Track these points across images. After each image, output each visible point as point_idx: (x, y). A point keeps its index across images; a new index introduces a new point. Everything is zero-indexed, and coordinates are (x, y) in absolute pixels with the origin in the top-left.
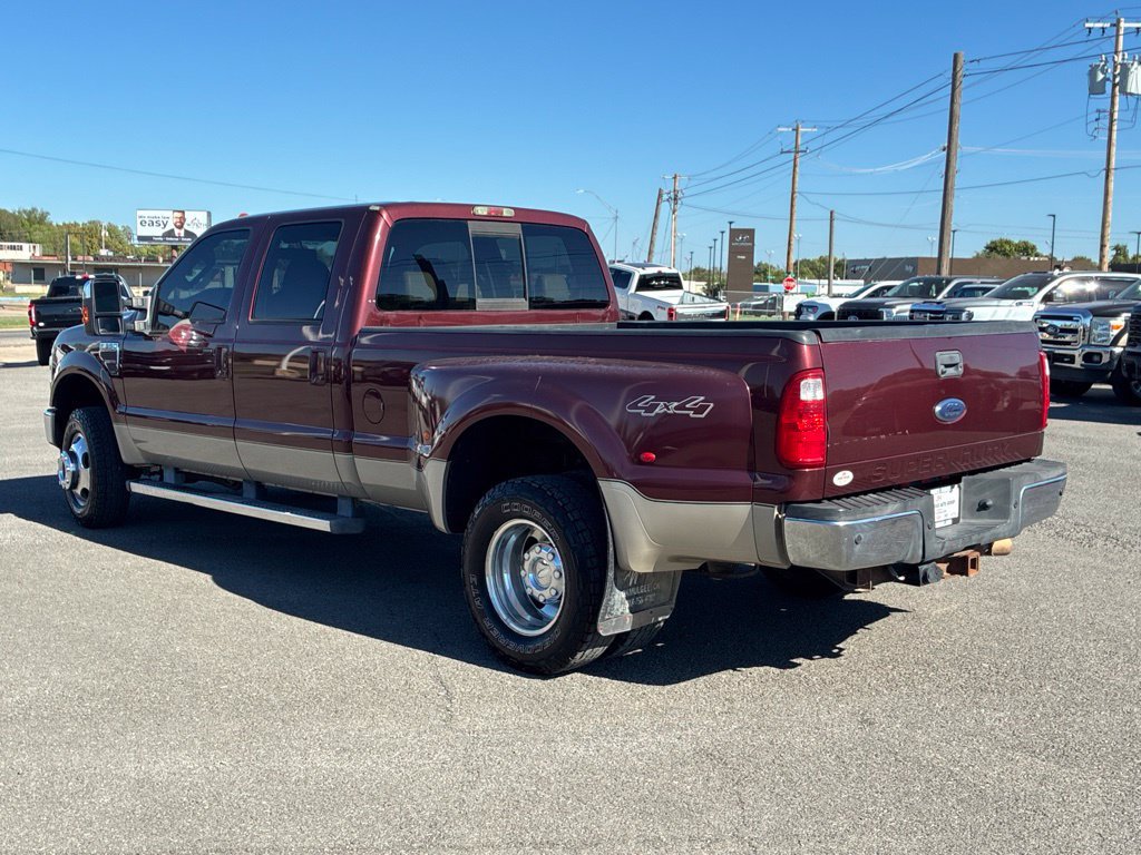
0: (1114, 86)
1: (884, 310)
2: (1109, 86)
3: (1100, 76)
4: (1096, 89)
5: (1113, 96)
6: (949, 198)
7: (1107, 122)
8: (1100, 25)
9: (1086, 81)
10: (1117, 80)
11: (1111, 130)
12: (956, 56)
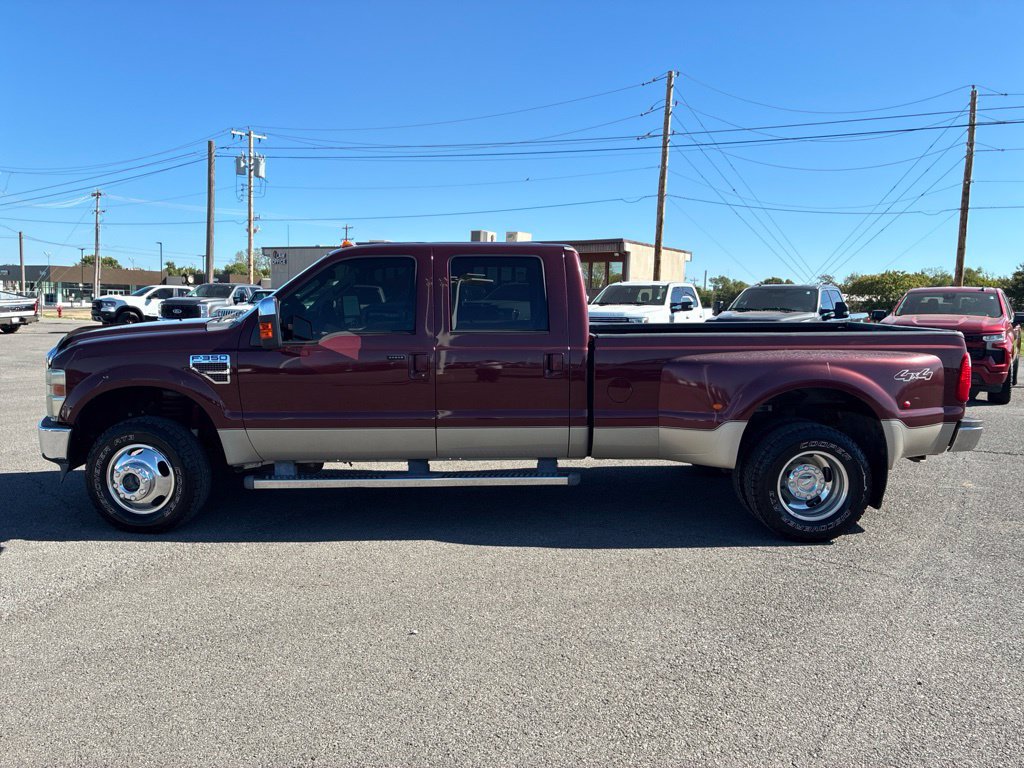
0: (250, 171)
1: (201, 305)
2: (247, 169)
3: (243, 164)
4: (240, 171)
5: (250, 177)
6: (211, 234)
7: (247, 192)
8: (239, 133)
9: (234, 165)
10: (252, 168)
11: (250, 197)
12: (210, 143)
